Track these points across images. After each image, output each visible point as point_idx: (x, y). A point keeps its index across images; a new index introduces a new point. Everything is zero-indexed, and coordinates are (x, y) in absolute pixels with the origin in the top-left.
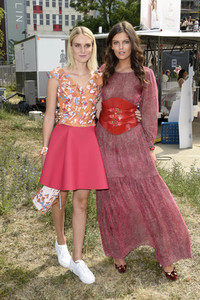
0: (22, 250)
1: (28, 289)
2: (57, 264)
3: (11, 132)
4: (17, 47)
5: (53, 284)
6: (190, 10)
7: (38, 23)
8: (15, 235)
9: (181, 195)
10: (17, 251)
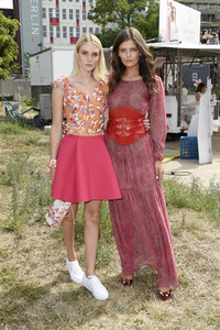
0: (34, 266)
1: (39, 306)
2: (69, 281)
3: (25, 147)
4: (33, 60)
5: (65, 300)
6: (211, 24)
7: (55, 36)
8: (27, 252)
9: (200, 210)
10: (28, 268)
